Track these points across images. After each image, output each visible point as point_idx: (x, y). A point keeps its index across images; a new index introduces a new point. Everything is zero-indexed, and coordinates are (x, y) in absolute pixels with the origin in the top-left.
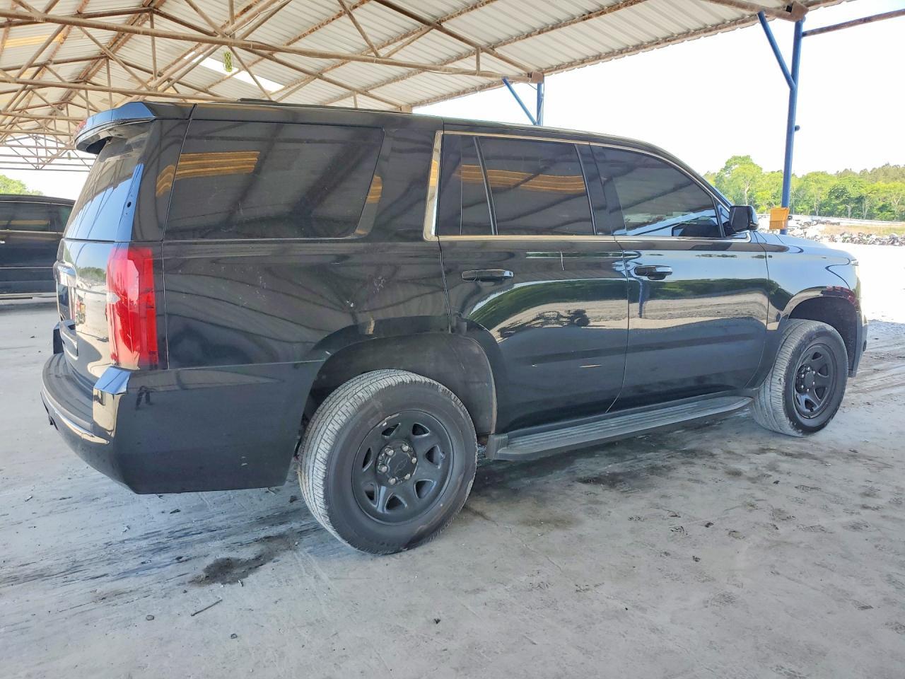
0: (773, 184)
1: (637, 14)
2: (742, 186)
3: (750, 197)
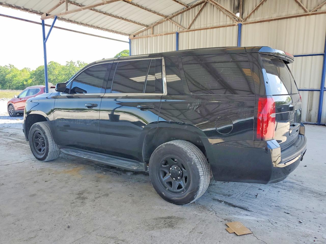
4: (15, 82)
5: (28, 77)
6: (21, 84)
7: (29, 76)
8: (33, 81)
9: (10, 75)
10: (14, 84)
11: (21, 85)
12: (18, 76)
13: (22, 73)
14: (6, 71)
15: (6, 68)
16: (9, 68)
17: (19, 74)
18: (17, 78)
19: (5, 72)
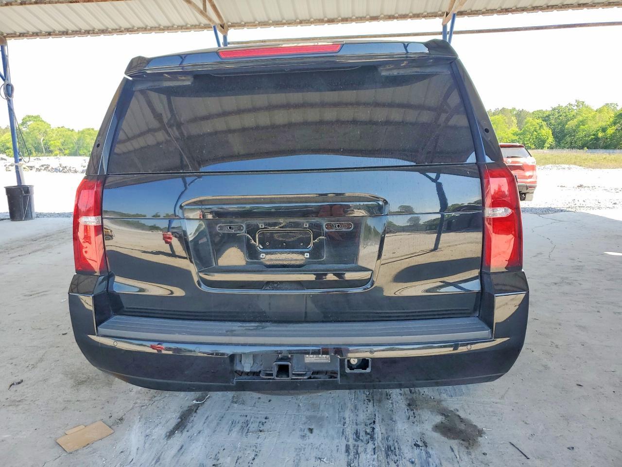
0: (60, 135)
1: (88, 9)
2: (38, 137)
3: (45, 144)
4: (581, 134)
5: (609, 123)
6: (593, 137)
7: (611, 120)
8: (617, 129)
9: (576, 120)
10: (579, 138)
11: (592, 139)
12: (589, 122)
13: (598, 115)
14: (568, 114)
15: (569, 109)
16: (575, 108)
17: (591, 119)
18: (586, 126)
19: (566, 116)
